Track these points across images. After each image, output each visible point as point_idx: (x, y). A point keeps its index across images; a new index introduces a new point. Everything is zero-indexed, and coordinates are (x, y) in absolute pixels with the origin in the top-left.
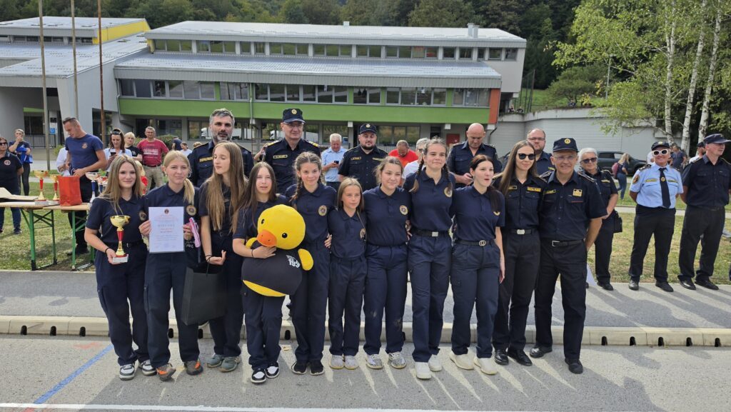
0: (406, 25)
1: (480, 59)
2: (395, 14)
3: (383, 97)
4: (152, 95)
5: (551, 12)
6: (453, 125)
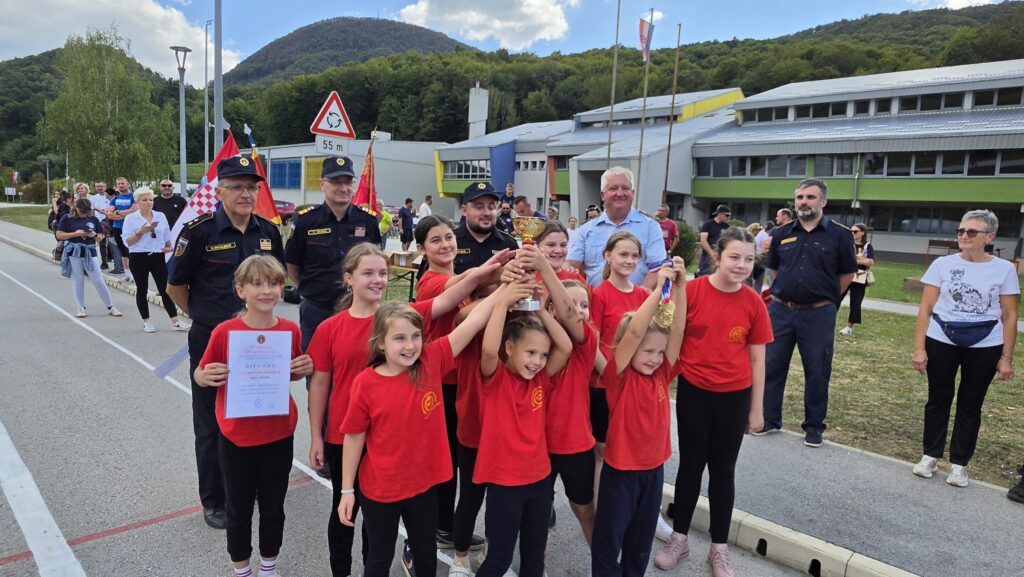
4: (730, 173)
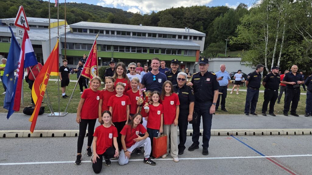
0: (157, 26)
1: (190, 40)
2: (150, 22)
3: (160, 51)
4: (75, 48)
5: (203, 24)
6: (183, 62)
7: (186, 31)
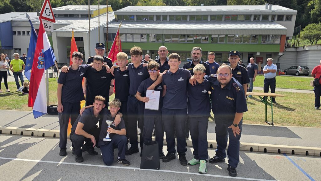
1: (273, 20)
6: (261, 53)
7: (267, 8)
